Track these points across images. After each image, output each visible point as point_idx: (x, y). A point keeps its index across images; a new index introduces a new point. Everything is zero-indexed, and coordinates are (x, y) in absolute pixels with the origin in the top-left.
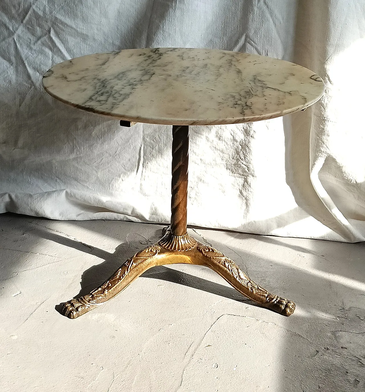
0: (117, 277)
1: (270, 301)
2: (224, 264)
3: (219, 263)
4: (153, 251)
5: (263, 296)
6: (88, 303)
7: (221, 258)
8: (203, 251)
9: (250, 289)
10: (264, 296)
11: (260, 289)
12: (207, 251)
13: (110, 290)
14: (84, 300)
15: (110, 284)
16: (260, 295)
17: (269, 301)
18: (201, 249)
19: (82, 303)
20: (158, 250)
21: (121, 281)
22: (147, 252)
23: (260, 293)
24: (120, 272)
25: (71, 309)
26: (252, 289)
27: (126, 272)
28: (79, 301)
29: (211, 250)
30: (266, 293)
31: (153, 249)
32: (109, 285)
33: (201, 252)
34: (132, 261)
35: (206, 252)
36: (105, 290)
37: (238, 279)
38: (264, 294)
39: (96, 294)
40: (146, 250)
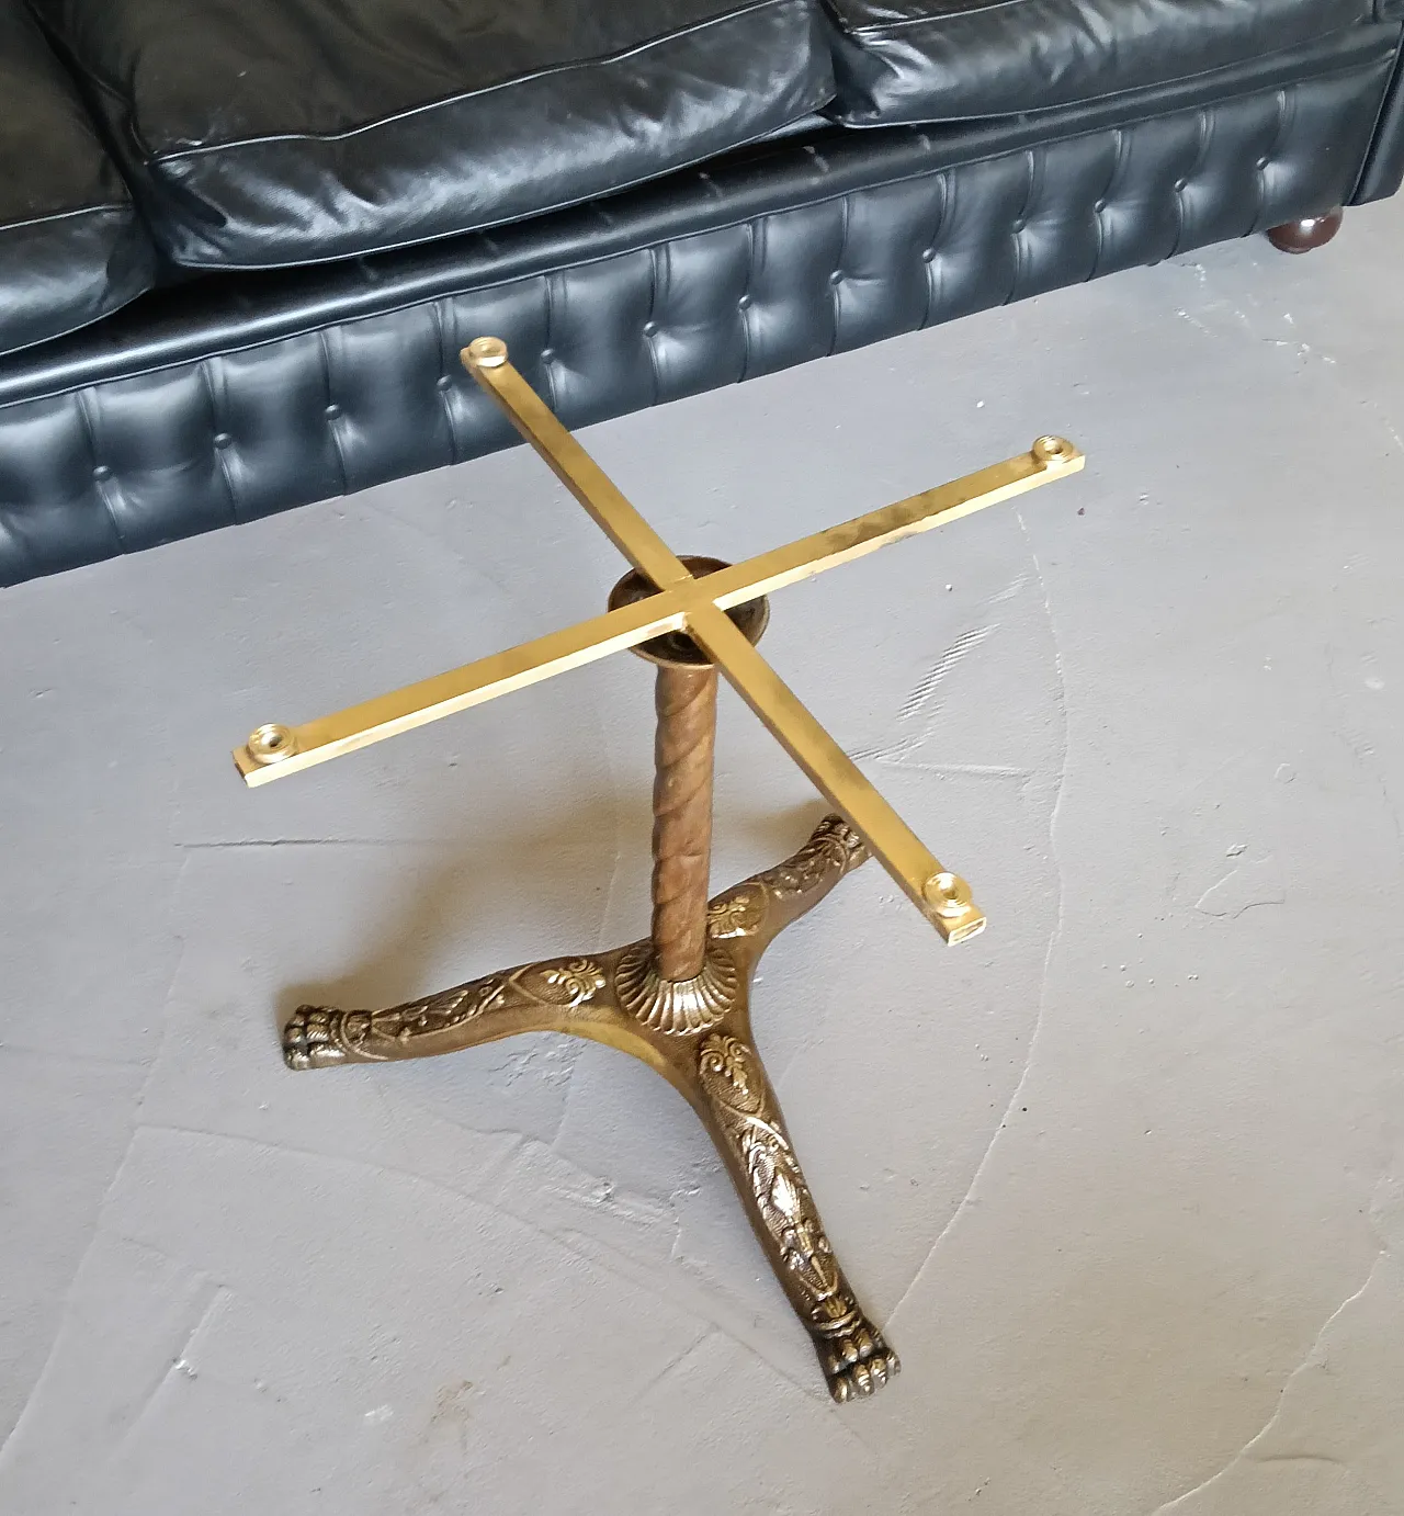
0: (445, 1009)
1: (816, 1321)
2: (741, 1137)
3: (728, 1126)
4: (568, 988)
5: (808, 1291)
6: (346, 1040)
7: (742, 1115)
8: (704, 1061)
9: (783, 1251)
10: (813, 1297)
11: (813, 1266)
12: (718, 1068)
13: (416, 1037)
14: (343, 1027)
15: (424, 1018)
16: (802, 1285)
17: (815, 1318)
18: (703, 1053)
19: (330, 1037)
20: (586, 992)
21: (452, 1027)
22: (552, 980)
23: (807, 1278)
24: (460, 1000)
25: (298, 1039)
26: (788, 1253)
27: (472, 1012)
28: (328, 1025)
29: (728, 1074)
30: (824, 1290)
31: (572, 981)
32: (420, 1023)
33: (699, 1060)
34: (502, 987)
35: (709, 1070)
36: (402, 1029)
37: (762, 1201)
38: (814, 1290)
39: (379, 1029)
40: (551, 975)
